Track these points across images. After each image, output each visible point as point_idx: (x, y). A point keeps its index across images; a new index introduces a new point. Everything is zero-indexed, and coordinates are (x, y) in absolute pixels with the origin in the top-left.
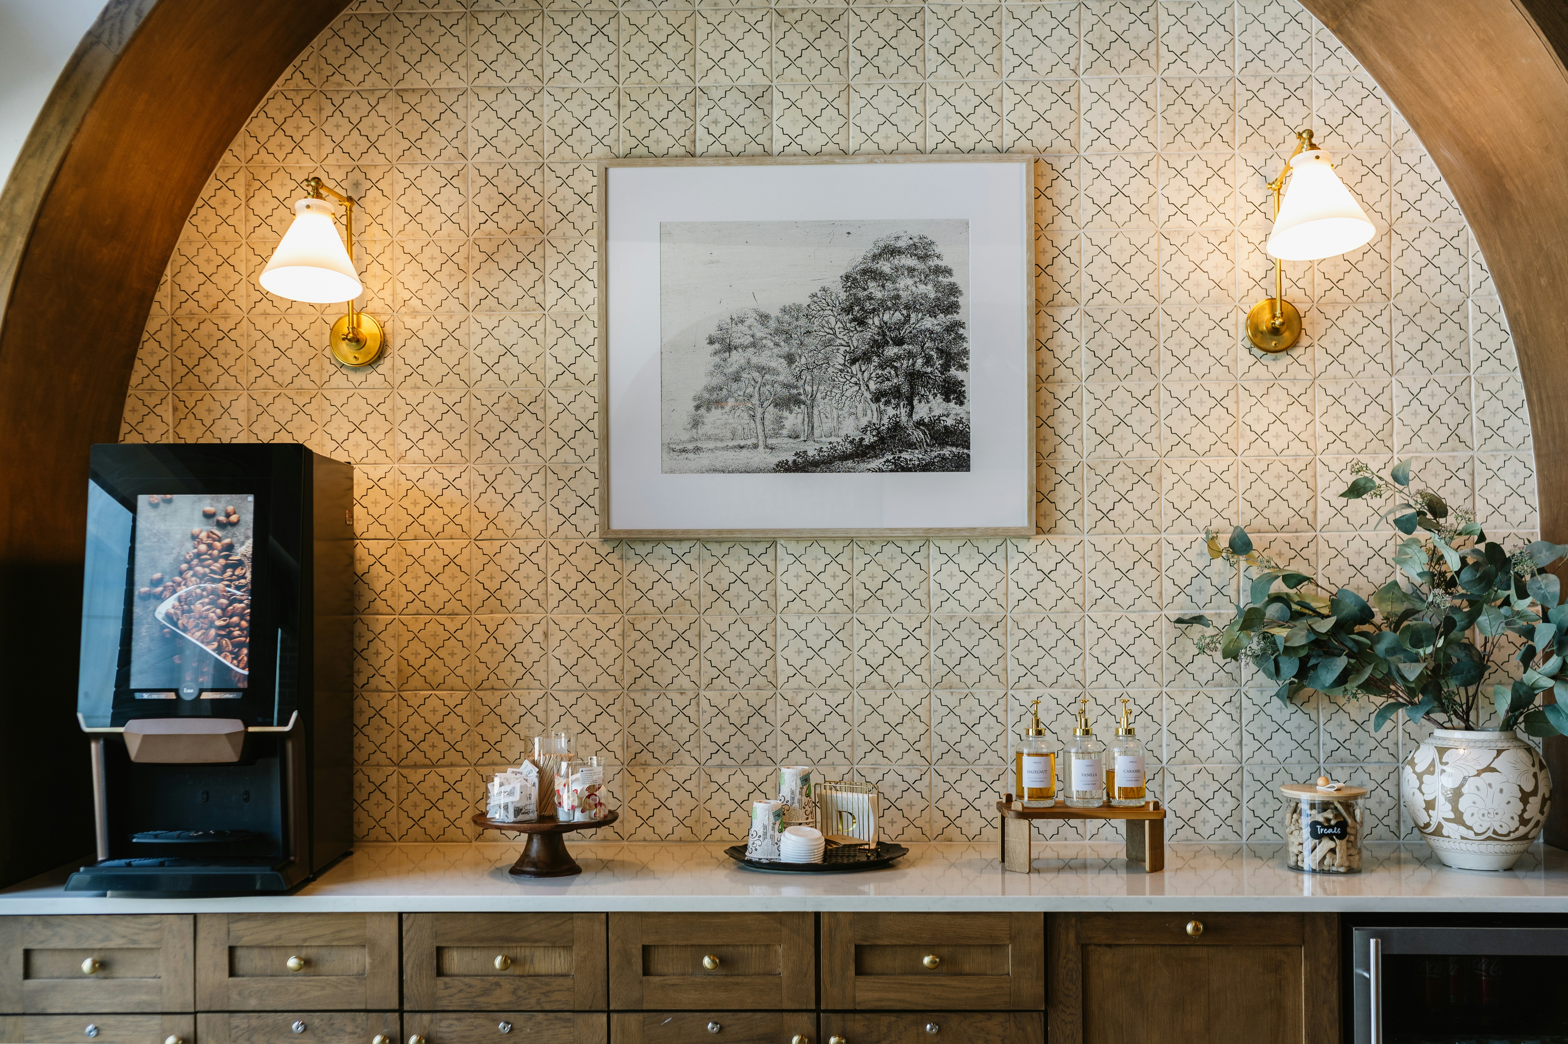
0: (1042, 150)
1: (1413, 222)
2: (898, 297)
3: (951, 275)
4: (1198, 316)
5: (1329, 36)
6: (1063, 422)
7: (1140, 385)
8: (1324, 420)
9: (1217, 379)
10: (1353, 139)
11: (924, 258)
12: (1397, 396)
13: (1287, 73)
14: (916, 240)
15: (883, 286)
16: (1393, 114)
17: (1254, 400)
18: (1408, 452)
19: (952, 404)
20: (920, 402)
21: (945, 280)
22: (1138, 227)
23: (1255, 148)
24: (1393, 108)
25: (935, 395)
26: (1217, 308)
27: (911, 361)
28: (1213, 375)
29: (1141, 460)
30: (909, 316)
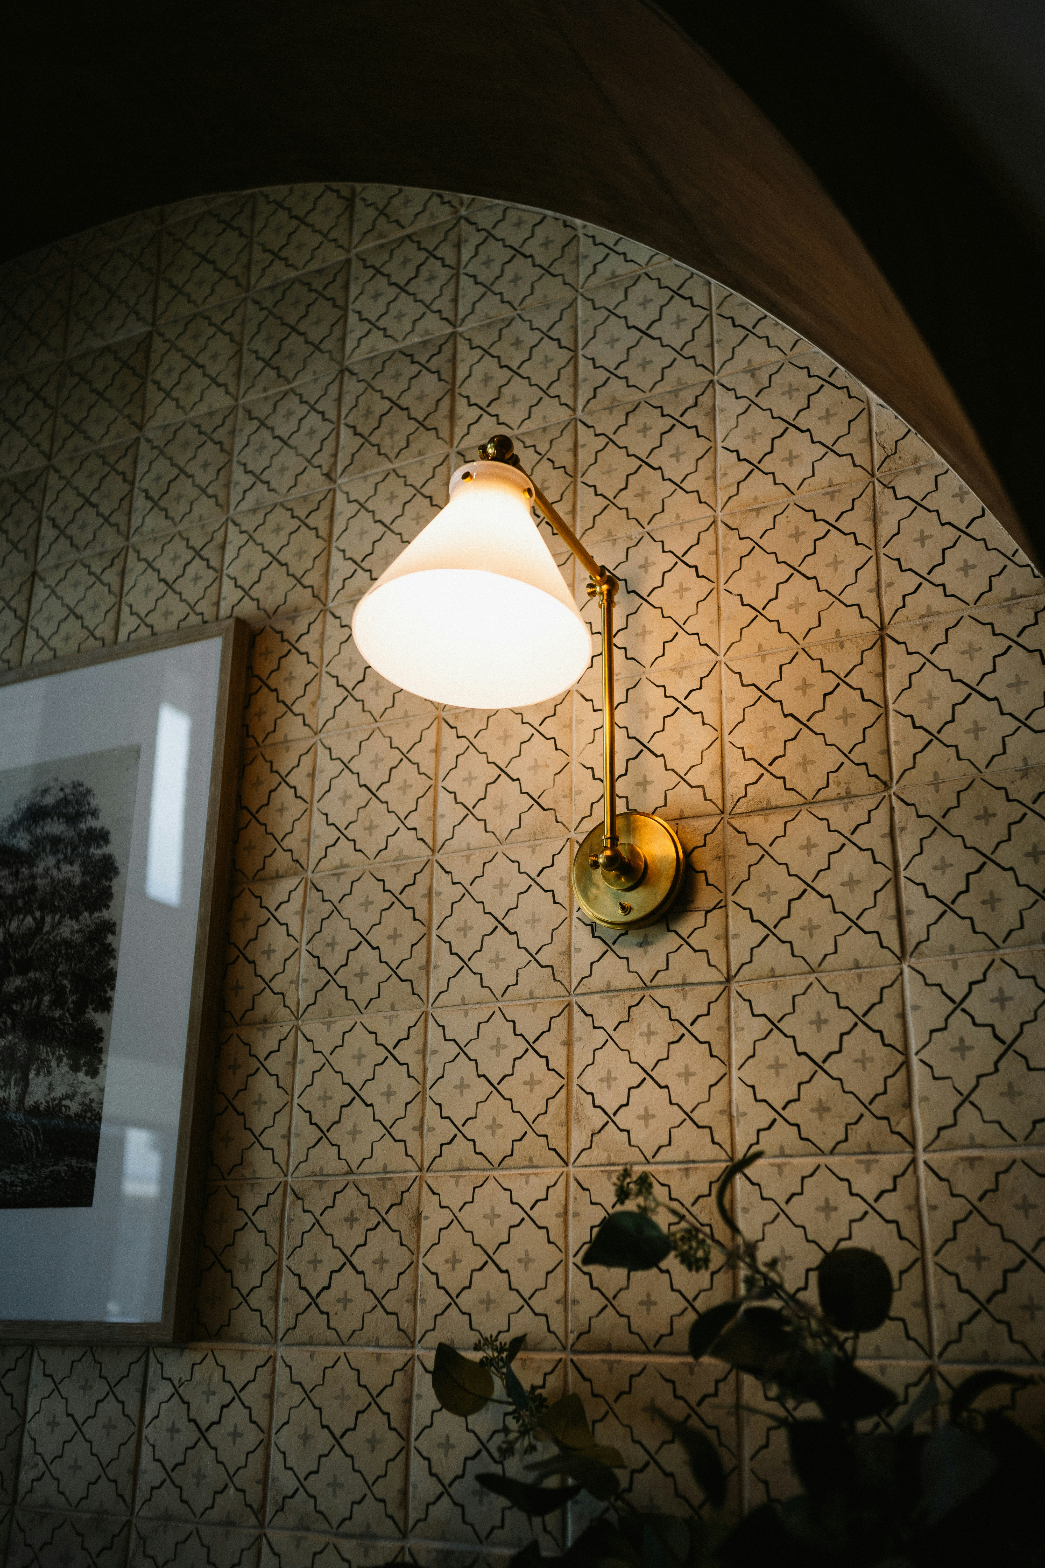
0: (271, 612)
1: (930, 613)
2: (33, 889)
3: (107, 842)
4: (501, 868)
5: (742, 304)
6: (259, 1102)
7: (391, 1018)
8: (749, 1073)
9: (532, 997)
10: (793, 475)
11: (73, 819)
12: (915, 1008)
13: (669, 388)
14: (68, 791)
15: (16, 874)
16: (874, 409)
17: (601, 1036)
18: (951, 1146)
19: (81, 1076)
20: (38, 1074)
21: (96, 852)
22: (406, 715)
23: (610, 533)
24: (874, 398)
25: (59, 1060)
26: (533, 849)
27: (35, 1000)
28: (523, 989)
29: (385, 1176)
30: (42, 921)
